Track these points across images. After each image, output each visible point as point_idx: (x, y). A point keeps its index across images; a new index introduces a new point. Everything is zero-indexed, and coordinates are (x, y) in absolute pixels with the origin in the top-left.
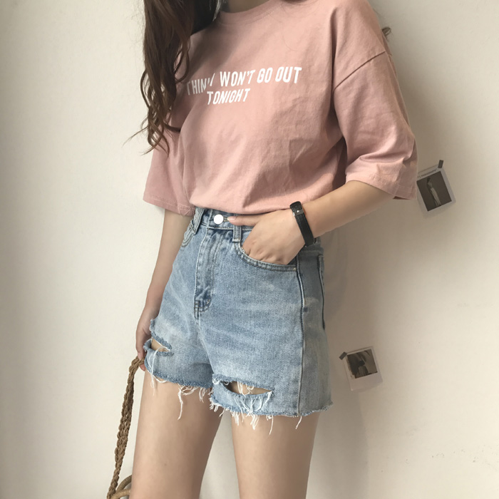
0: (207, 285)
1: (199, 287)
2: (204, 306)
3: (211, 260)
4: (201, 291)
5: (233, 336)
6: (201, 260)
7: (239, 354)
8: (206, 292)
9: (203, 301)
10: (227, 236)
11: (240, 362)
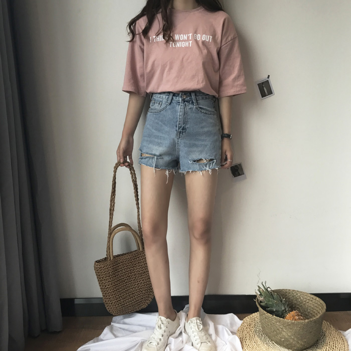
0: (184, 124)
1: (180, 125)
2: (183, 133)
3: (185, 113)
4: (181, 127)
5: (197, 143)
6: (181, 114)
7: (200, 149)
8: (184, 127)
9: (182, 131)
10: (191, 103)
11: (201, 152)
